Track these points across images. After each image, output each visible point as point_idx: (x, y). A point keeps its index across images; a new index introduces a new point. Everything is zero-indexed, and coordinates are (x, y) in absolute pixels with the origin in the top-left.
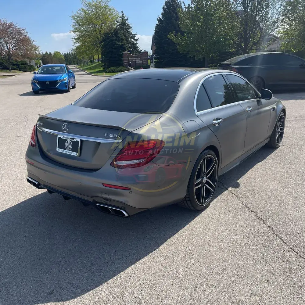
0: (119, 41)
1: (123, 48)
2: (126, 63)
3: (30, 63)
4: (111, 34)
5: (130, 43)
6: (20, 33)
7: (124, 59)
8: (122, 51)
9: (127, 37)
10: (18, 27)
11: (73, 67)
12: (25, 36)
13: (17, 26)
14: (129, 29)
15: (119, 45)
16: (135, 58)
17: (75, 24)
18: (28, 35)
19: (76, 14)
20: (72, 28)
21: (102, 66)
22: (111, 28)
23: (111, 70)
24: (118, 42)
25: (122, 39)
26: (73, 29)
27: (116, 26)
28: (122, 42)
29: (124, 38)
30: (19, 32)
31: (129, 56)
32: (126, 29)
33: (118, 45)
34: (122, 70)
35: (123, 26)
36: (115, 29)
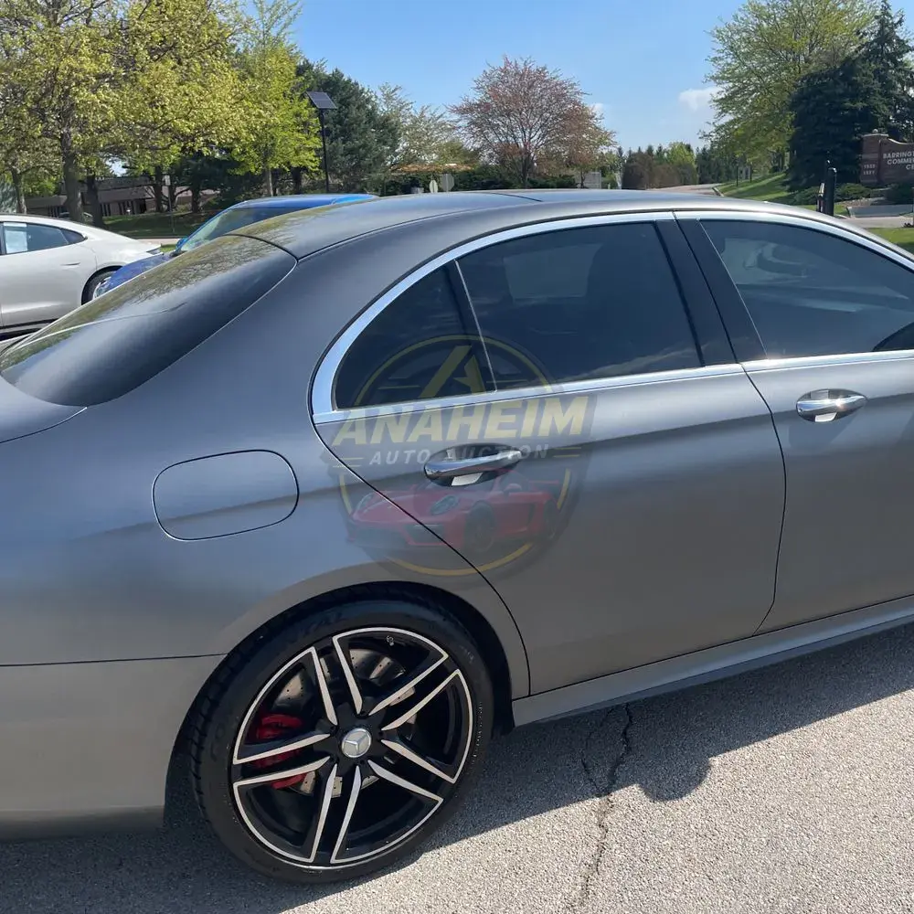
0: (854, 98)
1: (868, 120)
2: (869, 169)
3: (583, 180)
4: (832, 77)
5: (898, 101)
6: (563, 95)
7: (864, 156)
8: (860, 132)
9: (891, 81)
10: (561, 79)
11: (708, 188)
12: (575, 103)
13: (557, 76)
14: (900, 54)
15: (853, 110)
16: (904, 154)
17: (722, 55)
18: (585, 101)
19: (732, 22)
20: (713, 68)
21: (784, 184)
22: (835, 55)
23: (809, 196)
24: (852, 101)
25: (868, 91)
26: (715, 71)
27: (853, 48)
28: (865, 100)
29: (877, 85)
30: (559, 93)
31: (883, 147)
32: (892, 57)
33: (850, 109)
34: (848, 196)
35: (883, 45)
36: (848, 59)
